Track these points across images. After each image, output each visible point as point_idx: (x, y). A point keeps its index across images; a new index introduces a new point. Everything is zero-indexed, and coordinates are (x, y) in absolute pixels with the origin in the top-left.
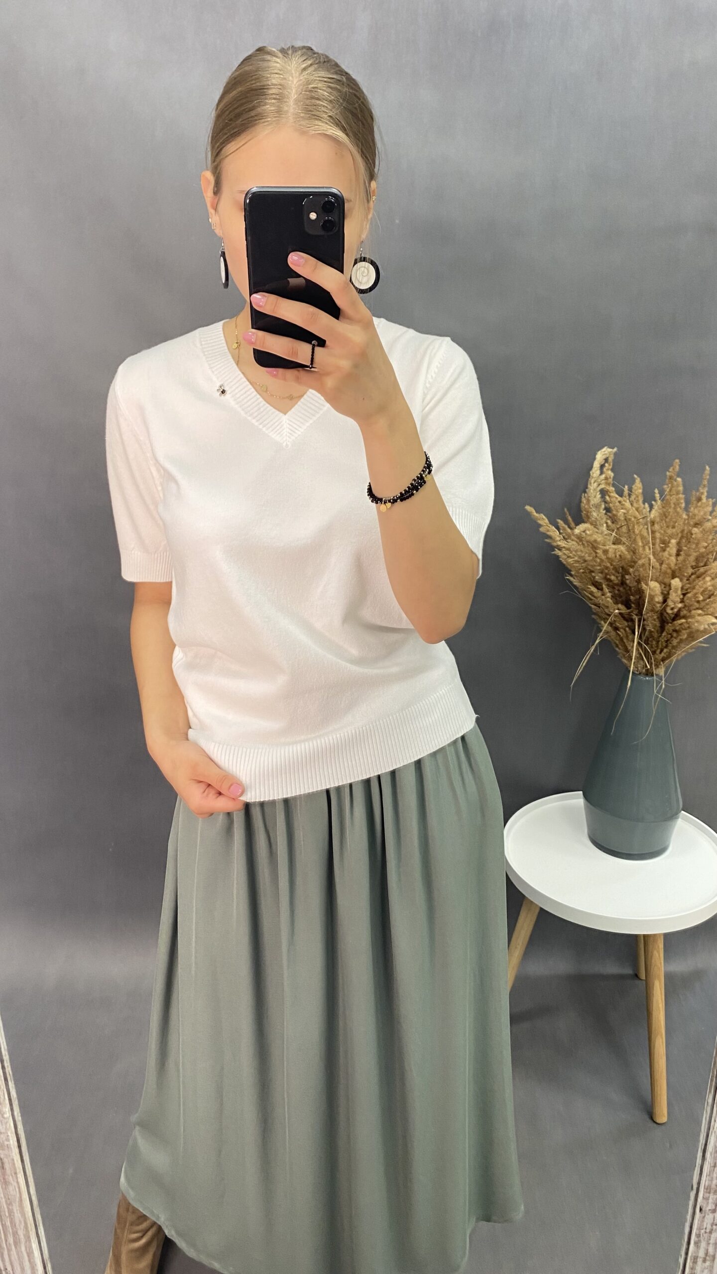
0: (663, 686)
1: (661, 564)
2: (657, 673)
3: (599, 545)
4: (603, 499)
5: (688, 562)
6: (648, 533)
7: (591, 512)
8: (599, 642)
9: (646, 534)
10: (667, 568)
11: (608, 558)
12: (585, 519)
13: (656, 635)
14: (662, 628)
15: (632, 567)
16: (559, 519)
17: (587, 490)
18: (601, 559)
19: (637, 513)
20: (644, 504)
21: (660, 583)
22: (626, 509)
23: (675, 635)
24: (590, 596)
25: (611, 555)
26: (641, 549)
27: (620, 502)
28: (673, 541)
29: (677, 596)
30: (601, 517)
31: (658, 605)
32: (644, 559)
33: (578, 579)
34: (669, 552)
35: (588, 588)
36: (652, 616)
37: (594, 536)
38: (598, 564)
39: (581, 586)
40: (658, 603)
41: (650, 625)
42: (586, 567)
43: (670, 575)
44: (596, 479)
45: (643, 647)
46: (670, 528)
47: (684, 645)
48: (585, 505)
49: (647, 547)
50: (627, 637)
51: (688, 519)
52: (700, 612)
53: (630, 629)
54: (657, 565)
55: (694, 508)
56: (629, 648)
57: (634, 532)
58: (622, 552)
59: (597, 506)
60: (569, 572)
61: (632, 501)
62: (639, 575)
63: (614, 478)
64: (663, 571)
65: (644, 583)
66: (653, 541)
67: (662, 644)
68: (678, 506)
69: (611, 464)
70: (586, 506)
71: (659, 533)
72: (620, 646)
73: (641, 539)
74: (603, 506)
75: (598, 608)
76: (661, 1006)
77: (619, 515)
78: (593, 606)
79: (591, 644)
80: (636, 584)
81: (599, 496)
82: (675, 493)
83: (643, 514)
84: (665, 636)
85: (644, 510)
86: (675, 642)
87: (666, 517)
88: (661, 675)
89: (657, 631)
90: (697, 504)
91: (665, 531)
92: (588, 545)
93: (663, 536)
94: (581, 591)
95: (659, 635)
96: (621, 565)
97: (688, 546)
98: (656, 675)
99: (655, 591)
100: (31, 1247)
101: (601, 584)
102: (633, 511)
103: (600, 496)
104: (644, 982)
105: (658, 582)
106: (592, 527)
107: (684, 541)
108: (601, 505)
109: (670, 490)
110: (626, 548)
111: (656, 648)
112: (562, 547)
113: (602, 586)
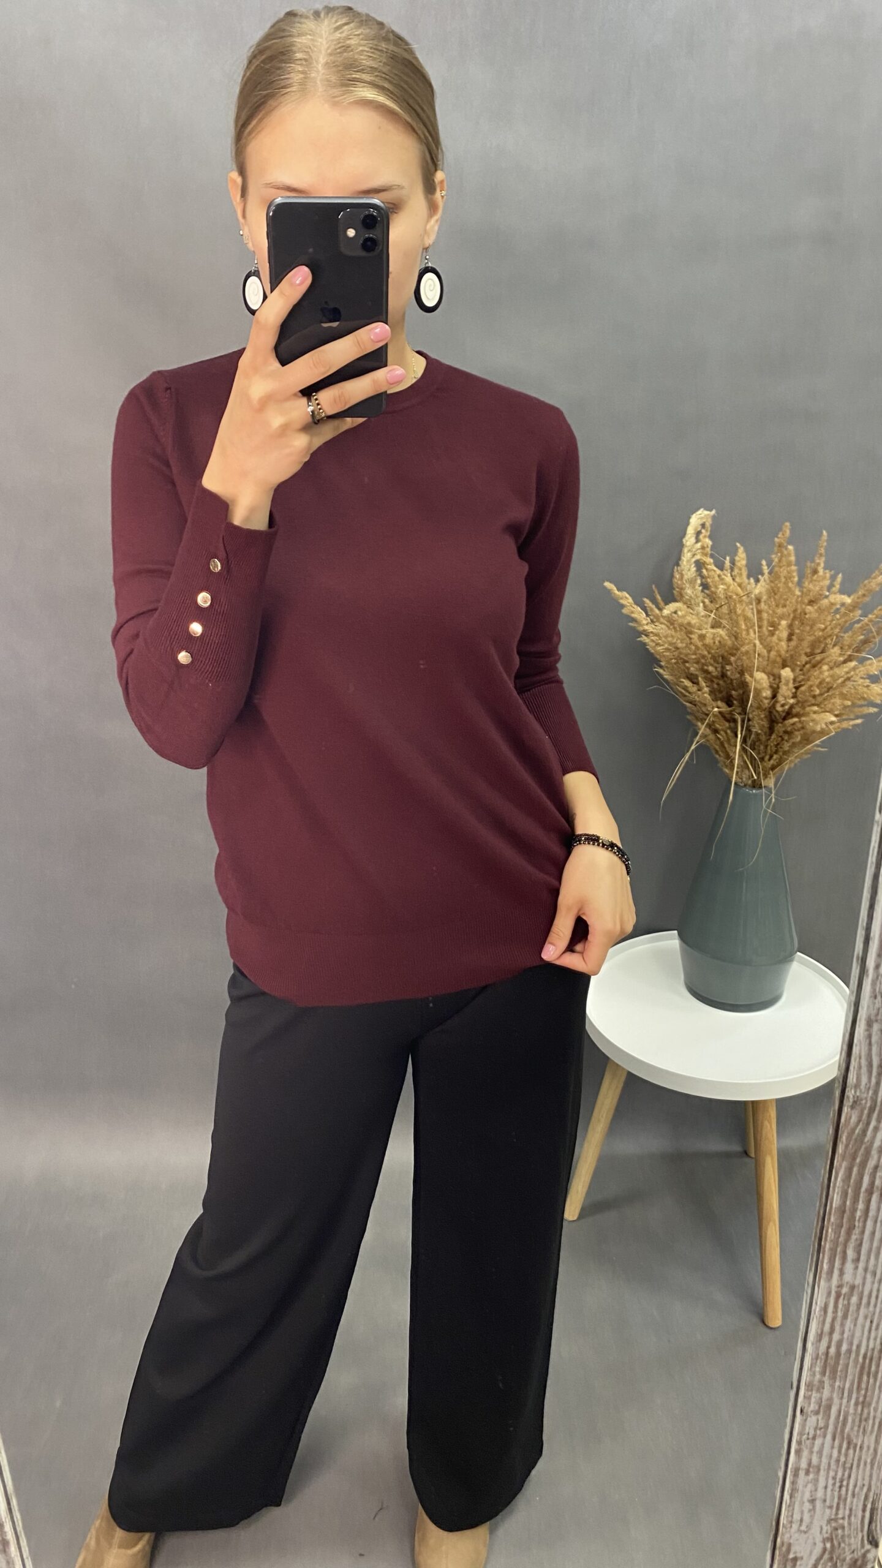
0: (773, 800)
1: (769, 652)
2: (767, 785)
3: (694, 628)
4: (698, 573)
5: (801, 648)
6: (753, 614)
7: (684, 589)
8: (696, 749)
9: (750, 614)
10: (776, 656)
11: (705, 645)
12: (678, 598)
13: (763, 738)
14: (771, 730)
15: (733, 655)
16: (647, 598)
17: (680, 562)
18: (697, 648)
19: (739, 588)
20: (748, 578)
21: (769, 674)
22: (726, 584)
23: (786, 738)
24: (683, 691)
25: (708, 641)
26: (744, 633)
27: (719, 576)
28: (784, 623)
29: (788, 689)
30: (696, 595)
31: (766, 702)
32: (749, 644)
33: (670, 672)
34: (778, 636)
35: (683, 682)
36: (759, 715)
37: (687, 617)
38: (691, 653)
39: (672, 680)
40: (766, 698)
41: (756, 725)
42: (678, 656)
43: (781, 666)
44: (689, 548)
45: (749, 753)
46: (780, 606)
47: (798, 749)
48: (679, 580)
49: (751, 631)
50: (729, 740)
51: (801, 596)
52: (816, 708)
53: (732, 731)
54: (765, 652)
55: (809, 584)
56: (731, 754)
57: (735, 612)
58: (721, 636)
59: (692, 582)
60: (657, 662)
61: (735, 576)
62: (742, 665)
63: (712, 546)
64: (771, 660)
65: (748, 674)
66: (760, 623)
67: (771, 750)
68: (789, 580)
69: (709, 529)
70: (679, 582)
71: (767, 612)
72: (720, 753)
73: (745, 621)
74: (699, 581)
75: (694, 706)
77: (718, 592)
78: (687, 704)
79: (686, 751)
80: (739, 676)
81: (693, 569)
82: (784, 563)
83: (746, 590)
84: (774, 739)
85: (749, 587)
86: (786, 746)
87: (775, 594)
88: (770, 785)
89: (765, 734)
90: (811, 578)
91: (774, 611)
92: (681, 630)
93: (772, 617)
94: (672, 686)
95: (768, 738)
96: (720, 653)
97: (801, 628)
98: (765, 787)
99: (762, 683)
101: (697, 677)
102: (734, 586)
103: (695, 569)
104: (753, 1160)
105: (764, 671)
106: (685, 606)
107: (797, 623)
108: (696, 580)
109: (780, 561)
110: (727, 632)
111: (763, 754)
112: (649, 632)
113: (697, 679)
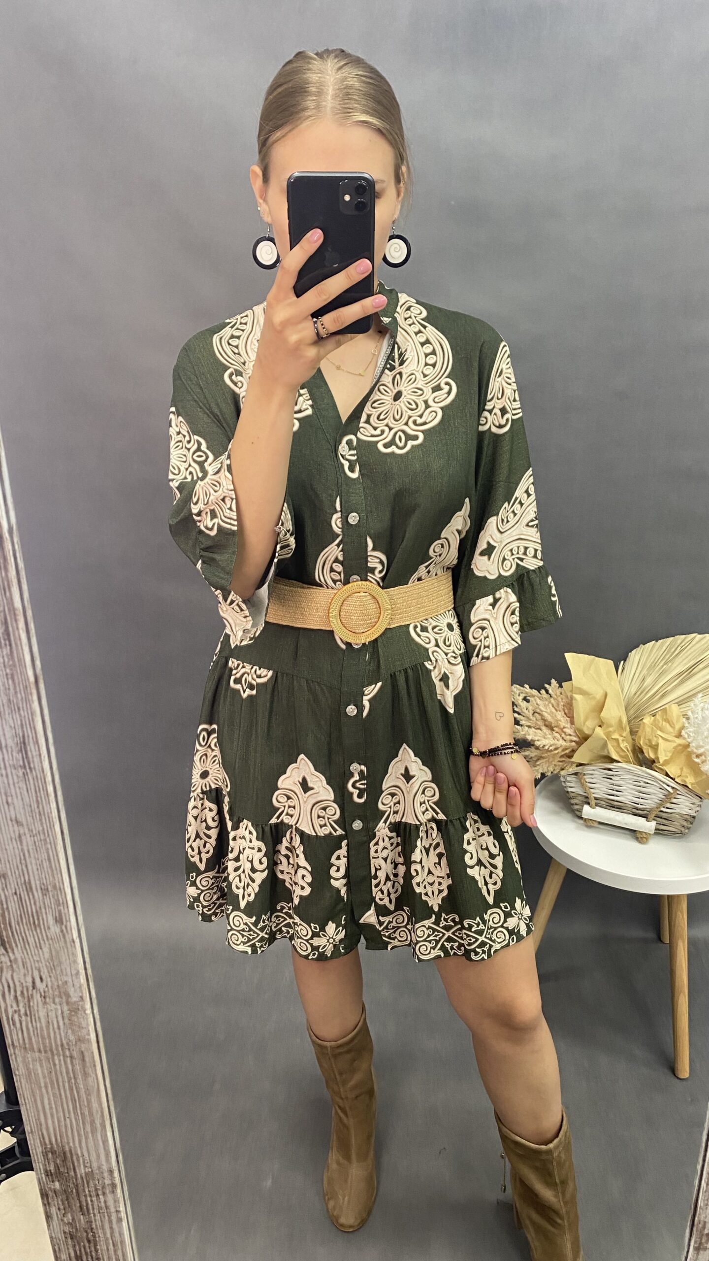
76: (684, 965)
100: (106, 1135)
104: (668, 944)
